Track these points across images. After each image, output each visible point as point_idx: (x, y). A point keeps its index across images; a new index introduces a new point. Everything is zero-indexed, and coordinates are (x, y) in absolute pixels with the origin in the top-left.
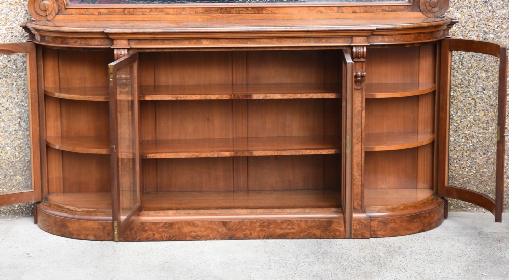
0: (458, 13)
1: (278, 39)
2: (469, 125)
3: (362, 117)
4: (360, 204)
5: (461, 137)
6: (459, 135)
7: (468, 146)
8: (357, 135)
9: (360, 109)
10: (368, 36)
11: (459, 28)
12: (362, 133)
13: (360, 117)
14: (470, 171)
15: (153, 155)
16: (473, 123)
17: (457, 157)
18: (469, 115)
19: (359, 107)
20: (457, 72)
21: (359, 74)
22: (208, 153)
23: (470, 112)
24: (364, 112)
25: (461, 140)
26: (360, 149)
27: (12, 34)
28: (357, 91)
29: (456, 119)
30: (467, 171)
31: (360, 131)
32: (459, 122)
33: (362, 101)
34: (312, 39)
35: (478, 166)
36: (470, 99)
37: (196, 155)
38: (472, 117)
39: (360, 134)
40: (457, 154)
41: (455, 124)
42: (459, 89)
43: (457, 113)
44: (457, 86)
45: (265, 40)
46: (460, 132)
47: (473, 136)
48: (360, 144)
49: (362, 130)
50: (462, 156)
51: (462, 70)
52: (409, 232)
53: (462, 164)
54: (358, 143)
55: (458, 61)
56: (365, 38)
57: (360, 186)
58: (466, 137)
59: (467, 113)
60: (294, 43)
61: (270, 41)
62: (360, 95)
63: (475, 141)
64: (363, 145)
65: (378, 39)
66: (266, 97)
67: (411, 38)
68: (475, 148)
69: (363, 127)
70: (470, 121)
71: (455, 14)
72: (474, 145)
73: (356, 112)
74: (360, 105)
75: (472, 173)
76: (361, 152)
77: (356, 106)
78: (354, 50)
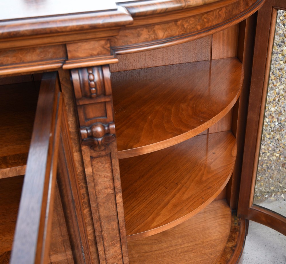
2: (277, 99)
3: (116, 204)
7: (273, 125)
8: (109, 233)
9: (110, 191)
12: (119, 230)
13: (111, 205)
14: (272, 155)
16: (282, 95)
18: (278, 85)
19: (106, 188)
21: (99, 129)
23: (280, 80)
24: (120, 199)
26: (119, 252)
28: (98, 160)
30: (268, 156)
31: (115, 226)
33: (113, 176)
35: (283, 148)
36: (282, 62)
38: (282, 87)
39: (116, 231)
47: (281, 112)
48: (118, 245)
54: (113, 245)
56: (103, 42)
58: (271, 115)
59: (275, 83)
62: (107, 166)
63: (283, 118)
64: (123, 247)
65: (139, 35)
68: (281, 127)
69: (121, 220)
70: (278, 94)
72: (280, 123)
73: (101, 197)
74: (109, 183)
75: (274, 158)
76: (120, 256)
77: (99, 188)
78: (75, 77)
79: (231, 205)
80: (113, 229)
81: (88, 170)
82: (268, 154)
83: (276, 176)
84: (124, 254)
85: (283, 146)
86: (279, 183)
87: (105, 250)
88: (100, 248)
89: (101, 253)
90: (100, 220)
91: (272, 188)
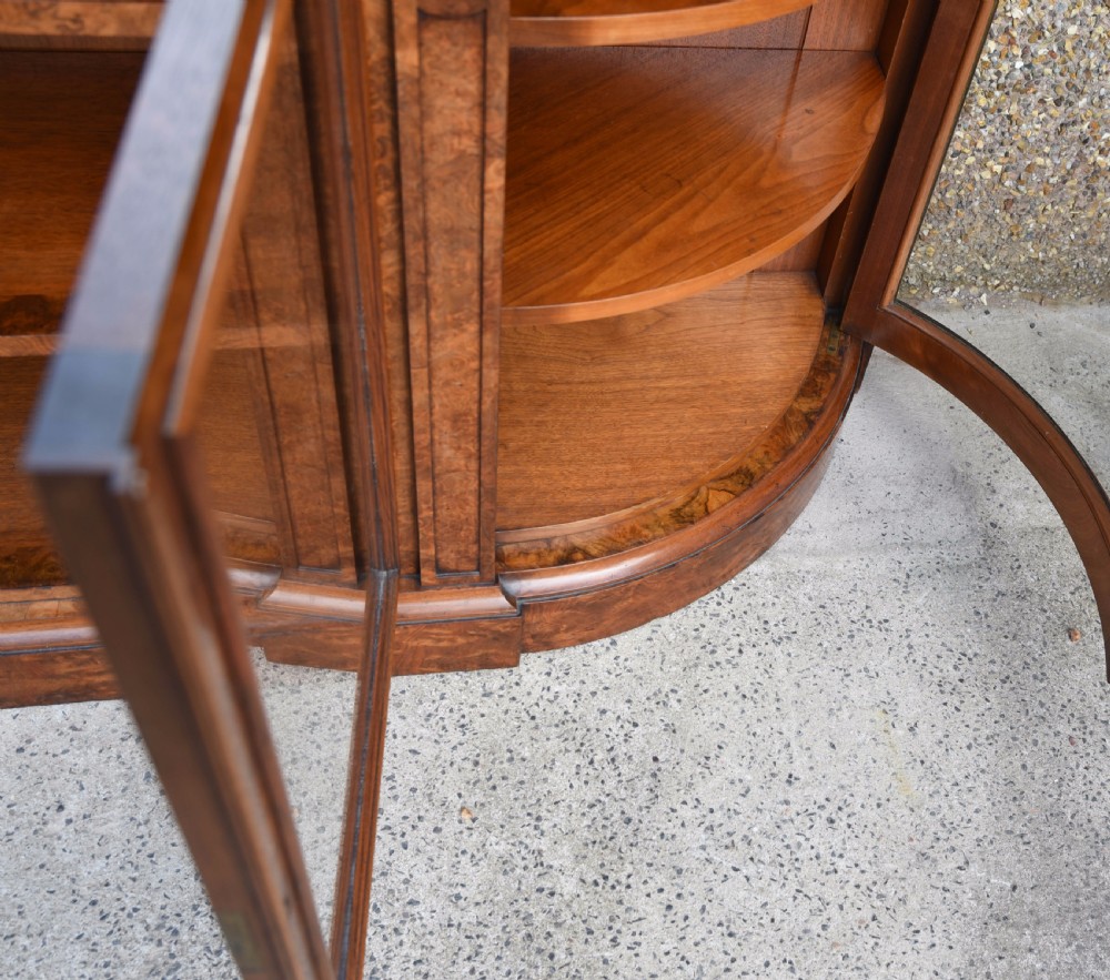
3: (482, 192)
7: (1005, 67)
8: (449, 286)
9: (469, 145)
12: (481, 279)
13: (465, 192)
14: (983, 165)
19: (457, 133)
24: (496, 178)
26: (472, 349)
28: (442, 27)
30: (968, 166)
31: (471, 265)
33: (484, 94)
35: (1020, 150)
39: (472, 283)
47: (1040, 29)
48: (473, 328)
49: (481, 258)
54: (458, 324)
58: (1007, 31)
62: (470, 54)
63: (1042, 51)
64: (487, 337)
68: (1031, 78)
69: (491, 247)
72: (1029, 66)
73: (439, 159)
74: (469, 119)
75: (987, 175)
76: (475, 365)
77: (436, 126)
79: (826, 293)
80: (462, 275)
81: (407, 58)
82: (971, 160)
83: (980, 234)
84: (488, 360)
85: (1021, 144)
86: (981, 258)
87: (429, 337)
88: (416, 327)
89: (417, 342)
90: (424, 235)
91: (959, 269)
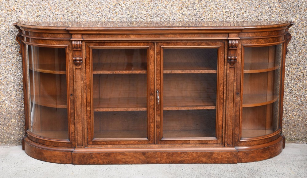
0: (293, 18)
1: (180, 35)
2: (299, 89)
3: (234, 85)
4: (231, 142)
5: (293, 97)
6: (292, 95)
7: (298, 102)
8: (230, 97)
9: (233, 80)
10: (239, 33)
11: (294, 27)
13: (232, 86)
14: (299, 118)
15: (98, 109)
16: (301, 88)
17: (291, 109)
18: (299, 82)
19: (232, 79)
20: (292, 56)
21: (233, 58)
22: (133, 108)
23: (300, 81)
25: (293, 98)
26: (232, 106)
27: (9, 30)
28: (231, 69)
29: (291, 85)
31: (233, 95)
32: (292, 87)
33: (234, 75)
34: (202, 35)
35: (304, 115)
36: (300, 72)
37: (125, 110)
38: (301, 84)
39: (233, 97)
40: (291, 107)
41: (290, 88)
42: (293, 66)
43: (291, 81)
44: (291, 64)
45: (171, 35)
46: (293, 93)
47: (301, 96)
48: (233, 103)
49: (234, 94)
50: (294, 109)
51: (295, 54)
52: (262, 159)
53: (294, 113)
54: (231, 103)
55: (293, 48)
56: (237, 34)
57: (232, 130)
58: (297, 96)
59: (297, 81)
60: (190, 37)
61: (175, 36)
62: (233, 71)
63: (303, 99)
64: (234, 104)
65: (245, 35)
66: (171, 72)
67: (266, 34)
68: (303, 104)
69: (235, 92)
70: (299, 87)
71: (291, 19)
73: (230, 82)
74: (233, 78)
76: (233, 108)
77: (230, 78)
78: (230, 42)
80: (232, 96)
81: (228, 71)
82: (297, 117)
83: (302, 130)
84: (234, 107)
85: (304, 114)
86: (304, 135)
87: (228, 104)
88: (227, 103)
89: (227, 104)
90: (228, 91)
